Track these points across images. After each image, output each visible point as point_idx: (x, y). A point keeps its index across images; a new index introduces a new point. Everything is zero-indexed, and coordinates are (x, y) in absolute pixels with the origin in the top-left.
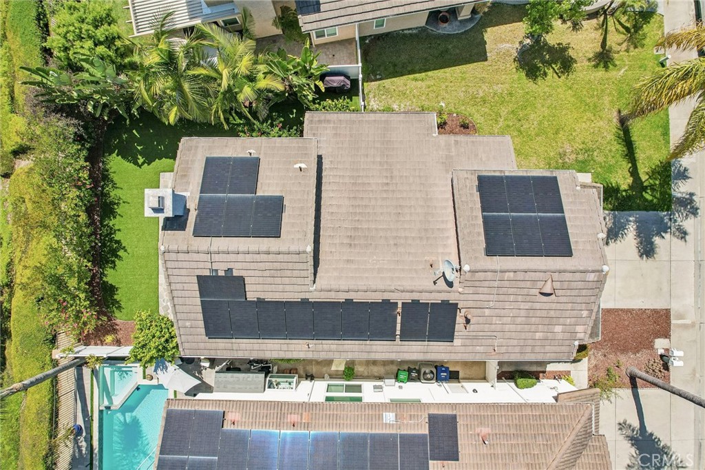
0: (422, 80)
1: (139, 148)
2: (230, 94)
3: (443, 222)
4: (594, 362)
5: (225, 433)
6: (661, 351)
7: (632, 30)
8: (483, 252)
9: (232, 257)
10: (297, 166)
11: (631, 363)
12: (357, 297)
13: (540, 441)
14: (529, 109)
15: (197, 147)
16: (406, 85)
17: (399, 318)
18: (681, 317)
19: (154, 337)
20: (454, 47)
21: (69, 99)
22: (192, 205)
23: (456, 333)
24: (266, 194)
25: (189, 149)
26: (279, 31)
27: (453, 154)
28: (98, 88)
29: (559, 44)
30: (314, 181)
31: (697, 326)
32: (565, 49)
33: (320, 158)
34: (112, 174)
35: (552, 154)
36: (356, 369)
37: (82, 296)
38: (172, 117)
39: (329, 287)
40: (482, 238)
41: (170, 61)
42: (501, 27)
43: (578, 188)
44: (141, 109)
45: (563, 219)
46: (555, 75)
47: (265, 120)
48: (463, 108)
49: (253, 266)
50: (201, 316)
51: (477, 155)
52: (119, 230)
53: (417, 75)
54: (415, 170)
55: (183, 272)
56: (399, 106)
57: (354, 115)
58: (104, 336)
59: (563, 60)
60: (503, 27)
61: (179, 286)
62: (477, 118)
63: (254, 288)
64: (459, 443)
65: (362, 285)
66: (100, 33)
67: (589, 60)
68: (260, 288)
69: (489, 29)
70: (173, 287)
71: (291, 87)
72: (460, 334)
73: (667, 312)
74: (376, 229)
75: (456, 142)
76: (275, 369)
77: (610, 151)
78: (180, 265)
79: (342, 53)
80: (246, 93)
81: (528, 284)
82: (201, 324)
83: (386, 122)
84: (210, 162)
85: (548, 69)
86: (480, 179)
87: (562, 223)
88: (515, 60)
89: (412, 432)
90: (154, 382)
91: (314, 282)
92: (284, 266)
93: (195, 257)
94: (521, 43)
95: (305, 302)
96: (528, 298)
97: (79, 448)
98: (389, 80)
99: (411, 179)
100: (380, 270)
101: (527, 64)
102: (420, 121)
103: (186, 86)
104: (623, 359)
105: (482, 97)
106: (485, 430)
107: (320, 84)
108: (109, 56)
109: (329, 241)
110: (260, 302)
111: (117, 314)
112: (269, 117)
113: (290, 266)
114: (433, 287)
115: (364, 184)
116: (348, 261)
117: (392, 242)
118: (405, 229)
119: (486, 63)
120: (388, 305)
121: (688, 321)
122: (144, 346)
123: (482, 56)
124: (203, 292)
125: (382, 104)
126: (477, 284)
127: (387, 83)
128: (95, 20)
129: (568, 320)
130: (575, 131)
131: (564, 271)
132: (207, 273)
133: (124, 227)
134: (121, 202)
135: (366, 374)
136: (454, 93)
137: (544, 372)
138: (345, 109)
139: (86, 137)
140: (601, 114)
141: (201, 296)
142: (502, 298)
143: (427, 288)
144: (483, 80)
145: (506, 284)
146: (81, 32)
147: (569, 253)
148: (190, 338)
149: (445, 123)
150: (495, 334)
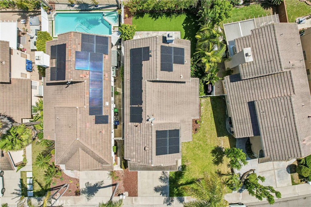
0: (211, 116)
1: (188, 24)
2: (204, 55)
3: (166, 119)
4: (120, 172)
5: (102, 55)
6: (124, 194)
7: (227, 183)
8: (157, 130)
9: (155, 57)
10: (182, 76)
11: (120, 184)
12: (143, 94)
13: (101, 149)
14: (202, 150)
15: (187, 45)
16: (209, 111)
17: (137, 106)
18: (135, 200)
19: (129, 31)
20: (222, 126)
21: (203, 4)
22: (170, 45)
23: (133, 123)
24: (173, 67)
25: (187, 43)
26: (226, 70)
27: (186, 123)
28: (206, 14)
29: (223, 160)
30: (177, 81)
31: (132, 205)
32: (222, 162)
33: (184, 82)
34: (180, 16)
35: (187, 158)
36: (117, 95)
37: (141, 8)
38: (198, 36)
39: (146, 85)
40: (161, 130)
41: (214, 36)
42: (229, 142)
43: (176, 159)
44: (200, 26)
45: (167, 154)
46: (213, 159)
47: (197, 66)
48: (202, 129)
49: (152, 63)
50: (137, 47)
51: (186, 130)
52: (162, 18)
53: (213, 114)
54: (181, 111)
55: (150, 42)
56: (203, 109)
57: (198, 93)
58: (127, 14)
59: (218, 161)
60: (228, 142)
61: (146, 41)
62: (199, 134)
63: (146, 63)
64: (100, 124)
65: (147, 95)
66: (223, 14)
67: (218, 170)
68: (146, 65)
69: (228, 137)
70: (146, 39)
71: (207, 74)
72: (133, 124)
73: (137, 196)
74: (163, 99)
75: (190, 124)
76: (118, 70)
77: (189, 177)
78: (153, 42)
79: (219, 90)
80: (204, 60)
81: (148, 143)
82: (135, 48)
83: (196, 103)
84: (183, 50)
85: (215, 157)
86: (178, 130)
87: (166, 153)
88: (218, 146)
89: (103, 111)
90: (112, 30)
91: (148, 81)
92: (153, 72)
93: (155, 46)
94: (223, 148)
95: (142, 78)
96: (143, 143)
97: (91, 6)
98: (211, 105)
99: (178, 110)
100: (151, 100)
101: (216, 150)
102: (196, 114)
103: (207, 41)
104: (122, 181)
105: (205, 135)
106: (104, 132)
107: (208, 83)
108: (216, 17)
109: (160, 85)
110: (142, 65)
111: (134, 18)
112: (198, 67)
113: (153, 74)
114: (146, 116)
115: (177, 96)
116: (154, 91)
117: (159, 104)
118: (163, 108)
119: (217, 137)
120: (141, 103)
121: (134, 202)
122: (126, 28)
123: (219, 135)
124: (145, 48)
125: (203, 103)
126: (148, 128)
127: (210, 105)
128: (227, 13)
129: (137, 156)
130: (195, 165)
131: (152, 153)
132: (150, 49)
133: (163, 20)
134: (171, 19)
135: (116, 99)
136: (207, 126)
137: (117, 156)
138: (200, 90)
139: (191, 8)
140: (201, 174)
141: (143, 48)
142: (144, 136)
143: (146, 114)
144: (211, 136)
145: (148, 137)
146: (223, 9)
147: (157, 154)
148: (130, 44)
149: (197, 123)
150: (133, 134)
